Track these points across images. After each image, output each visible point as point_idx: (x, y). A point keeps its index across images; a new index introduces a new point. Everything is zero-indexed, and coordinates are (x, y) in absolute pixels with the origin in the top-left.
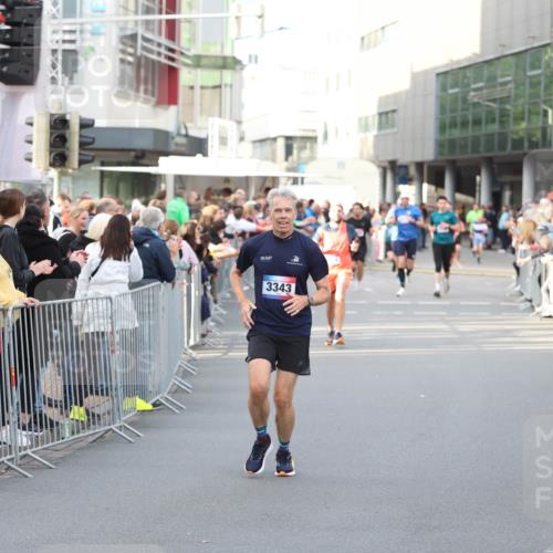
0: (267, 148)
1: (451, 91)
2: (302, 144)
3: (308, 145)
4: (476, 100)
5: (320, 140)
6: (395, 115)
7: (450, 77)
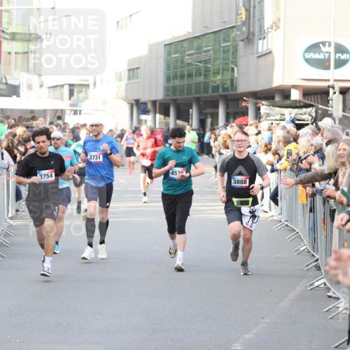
0: (58, 91)
1: (173, 56)
2: (80, 89)
3: (84, 90)
4: (189, 61)
5: (91, 86)
6: (139, 71)
7: (173, 47)
